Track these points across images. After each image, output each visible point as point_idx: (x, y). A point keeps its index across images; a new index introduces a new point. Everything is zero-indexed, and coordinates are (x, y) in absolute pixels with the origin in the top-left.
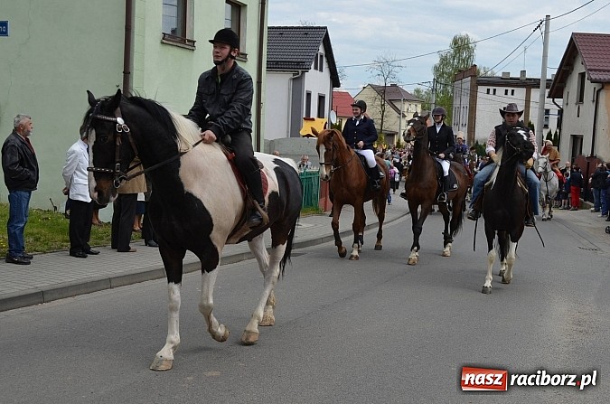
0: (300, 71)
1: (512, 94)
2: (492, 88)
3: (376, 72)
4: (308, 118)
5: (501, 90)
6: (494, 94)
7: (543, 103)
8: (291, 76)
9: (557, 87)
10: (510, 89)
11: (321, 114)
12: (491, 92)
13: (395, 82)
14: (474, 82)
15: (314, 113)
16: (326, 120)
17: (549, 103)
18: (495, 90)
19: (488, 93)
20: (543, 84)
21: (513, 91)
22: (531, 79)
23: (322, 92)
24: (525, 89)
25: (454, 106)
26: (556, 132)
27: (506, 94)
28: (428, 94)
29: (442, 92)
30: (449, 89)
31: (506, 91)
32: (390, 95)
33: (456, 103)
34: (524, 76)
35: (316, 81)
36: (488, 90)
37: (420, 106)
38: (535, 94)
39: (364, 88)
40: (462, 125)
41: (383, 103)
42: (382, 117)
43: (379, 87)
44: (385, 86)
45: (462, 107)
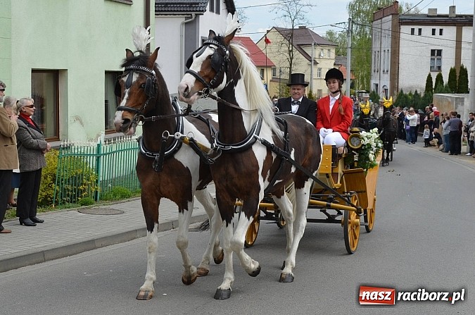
0: (193, 14)
1: (441, 34)
2: (417, 28)
3: (281, 13)
5: (427, 30)
6: (420, 34)
8: (183, 20)
10: (438, 28)
12: (416, 32)
13: (304, 23)
14: (396, 22)
18: (420, 30)
19: (413, 33)
21: (441, 30)
22: (461, 16)
24: (455, 28)
25: (374, 50)
27: (433, 34)
28: (343, 37)
29: (359, 34)
30: (367, 29)
31: (434, 30)
32: (298, 38)
33: (376, 47)
34: (454, 12)
35: (212, 26)
36: (413, 30)
37: (333, 51)
38: (468, 33)
39: (268, 31)
40: (384, 71)
41: (291, 49)
42: (291, 65)
43: (286, 30)
44: (293, 29)
45: (382, 51)
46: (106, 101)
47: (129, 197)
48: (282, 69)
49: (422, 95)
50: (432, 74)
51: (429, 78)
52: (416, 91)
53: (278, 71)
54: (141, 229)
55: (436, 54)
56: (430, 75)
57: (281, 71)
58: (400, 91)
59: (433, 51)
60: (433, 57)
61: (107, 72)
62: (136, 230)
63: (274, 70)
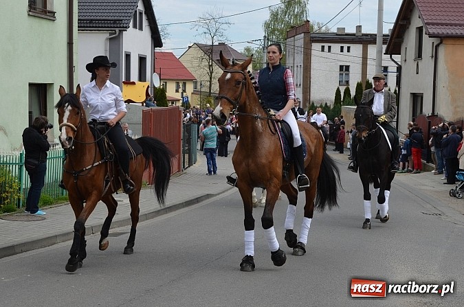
0: (117, 30)
1: (348, 51)
2: (326, 45)
3: (201, 30)
4: (128, 82)
5: (336, 47)
6: (329, 51)
7: (380, 60)
8: (107, 35)
9: (394, 43)
10: (346, 46)
11: (142, 77)
12: (326, 49)
13: (223, 40)
14: (308, 39)
15: (134, 76)
16: (148, 83)
17: (386, 60)
18: (330, 47)
19: (323, 50)
20: (379, 40)
21: (349, 48)
22: (367, 35)
23: (142, 53)
24: (361, 45)
25: (287, 65)
26: (396, 91)
27: (342, 51)
28: (259, 53)
31: (342, 48)
32: (217, 54)
33: (289, 62)
34: (360, 31)
35: (135, 41)
36: (323, 47)
38: (372, 50)
39: (190, 47)
40: (297, 85)
41: (210, 63)
42: (211, 78)
43: (206, 46)
44: (213, 45)
45: (295, 66)
46: (30, 113)
47: (51, 203)
48: (203, 83)
49: (332, 107)
50: (340, 88)
51: (338, 91)
52: (326, 104)
53: (199, 84)
54: (60, 235)
55: (345, 69)
56: (338, 89)
57: (201, 84)
58: (311, 103)
59: (341, 67)
60: (342, 72)
61: (31, 85)
62: (56, 236)
63: (196, 83)
